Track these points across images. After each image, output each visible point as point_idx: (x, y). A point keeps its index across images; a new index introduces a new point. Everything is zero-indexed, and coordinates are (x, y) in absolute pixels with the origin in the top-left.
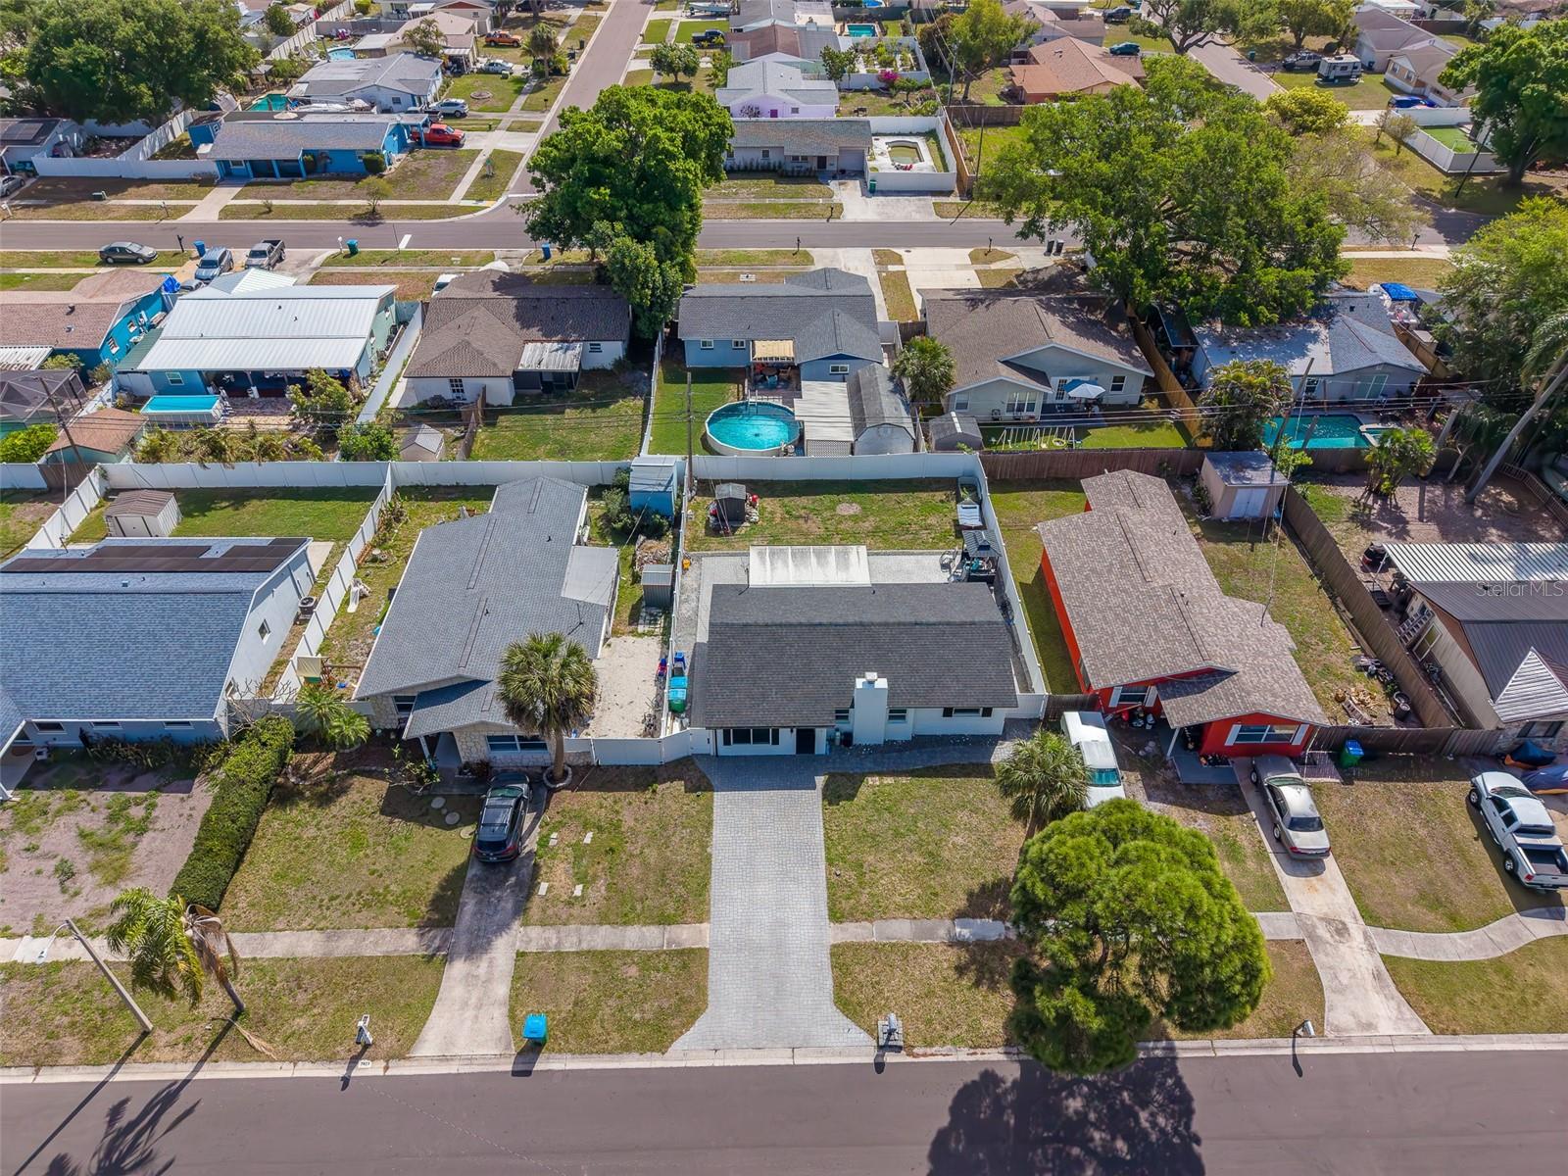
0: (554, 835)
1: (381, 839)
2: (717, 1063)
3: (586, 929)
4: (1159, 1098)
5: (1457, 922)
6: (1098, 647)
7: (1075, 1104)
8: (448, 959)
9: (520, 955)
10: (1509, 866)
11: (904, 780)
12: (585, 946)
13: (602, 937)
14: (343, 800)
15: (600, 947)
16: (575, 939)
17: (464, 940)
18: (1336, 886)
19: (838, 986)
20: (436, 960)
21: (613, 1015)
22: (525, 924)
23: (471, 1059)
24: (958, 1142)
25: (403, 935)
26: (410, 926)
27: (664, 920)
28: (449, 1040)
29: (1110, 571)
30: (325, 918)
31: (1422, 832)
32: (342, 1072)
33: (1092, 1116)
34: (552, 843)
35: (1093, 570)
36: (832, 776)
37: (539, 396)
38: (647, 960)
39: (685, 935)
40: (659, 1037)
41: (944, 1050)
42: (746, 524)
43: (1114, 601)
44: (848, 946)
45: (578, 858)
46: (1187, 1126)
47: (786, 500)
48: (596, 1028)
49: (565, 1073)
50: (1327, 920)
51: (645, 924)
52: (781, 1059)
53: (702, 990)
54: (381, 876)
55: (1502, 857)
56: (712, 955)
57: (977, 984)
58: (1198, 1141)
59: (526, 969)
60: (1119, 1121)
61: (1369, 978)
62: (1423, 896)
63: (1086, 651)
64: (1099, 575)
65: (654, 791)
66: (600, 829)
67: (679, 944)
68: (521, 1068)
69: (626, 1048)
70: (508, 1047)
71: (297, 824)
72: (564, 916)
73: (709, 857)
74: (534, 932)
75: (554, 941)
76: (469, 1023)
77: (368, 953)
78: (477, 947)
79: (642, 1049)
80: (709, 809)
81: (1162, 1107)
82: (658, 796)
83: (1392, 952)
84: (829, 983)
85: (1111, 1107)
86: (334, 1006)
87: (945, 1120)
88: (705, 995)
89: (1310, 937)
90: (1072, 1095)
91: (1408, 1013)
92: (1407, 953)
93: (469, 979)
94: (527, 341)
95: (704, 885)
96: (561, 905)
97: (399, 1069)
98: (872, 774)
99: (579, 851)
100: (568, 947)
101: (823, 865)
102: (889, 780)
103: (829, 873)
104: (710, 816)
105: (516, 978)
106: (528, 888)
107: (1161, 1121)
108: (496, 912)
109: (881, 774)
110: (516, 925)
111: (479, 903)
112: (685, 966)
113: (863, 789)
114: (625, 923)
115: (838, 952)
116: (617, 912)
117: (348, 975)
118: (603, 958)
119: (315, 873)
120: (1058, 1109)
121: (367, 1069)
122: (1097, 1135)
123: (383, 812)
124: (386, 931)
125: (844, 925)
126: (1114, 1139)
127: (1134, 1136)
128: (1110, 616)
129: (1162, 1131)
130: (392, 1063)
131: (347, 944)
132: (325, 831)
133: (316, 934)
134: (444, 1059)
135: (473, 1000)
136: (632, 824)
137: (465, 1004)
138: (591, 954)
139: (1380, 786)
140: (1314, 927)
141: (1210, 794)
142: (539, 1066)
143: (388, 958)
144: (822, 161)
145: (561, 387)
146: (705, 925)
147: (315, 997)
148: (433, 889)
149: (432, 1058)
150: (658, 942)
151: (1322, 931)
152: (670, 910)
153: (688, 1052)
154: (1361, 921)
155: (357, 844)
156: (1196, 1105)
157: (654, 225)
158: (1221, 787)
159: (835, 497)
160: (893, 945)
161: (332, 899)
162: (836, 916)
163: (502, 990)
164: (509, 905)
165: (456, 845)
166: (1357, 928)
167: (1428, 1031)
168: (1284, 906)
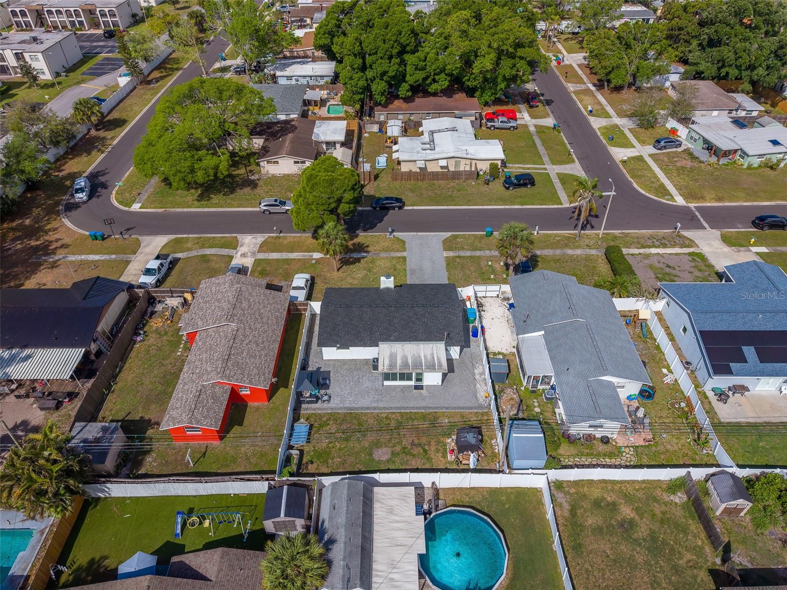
6: (279, 309)
18: (235, 263)
19: (404, 245)
34: (504, 275)
35: (258, 345)
38: (462, 249)
39: (451, 254)
44: (401, 252)
48: (472, 238)
50: (246, 256)
51: (465, 256)
52: (420, 234)
56: (442, 250)
57: (363, 244)
61: (245, 245)
63: (285, 309)
67: (453, 252)
69: (464, 235)
73: (447, 271)
79: (459, 235)
83: (232, 250)
84: (407, 245)
87: (378, 224)
88: (443, 243)
89: (255, 253)
92: (227, 250)
99: (494, 273)
100: (488, 251)
101: (408, 268)
112: (450, 248)
115: (405, 250)
116: (474, 259)
125: (402, 256)
128: (265, 320)
140: (251, 255)
146: (446, 256)
150: (460, 252)
151: (249, 254)
152: (458, 259)
153: (445, 235)
154: (235, 256)
160: (387, 252)
162: (404, 258)
166: (238, 255)
167: (238, 237)
168: (256, 260)
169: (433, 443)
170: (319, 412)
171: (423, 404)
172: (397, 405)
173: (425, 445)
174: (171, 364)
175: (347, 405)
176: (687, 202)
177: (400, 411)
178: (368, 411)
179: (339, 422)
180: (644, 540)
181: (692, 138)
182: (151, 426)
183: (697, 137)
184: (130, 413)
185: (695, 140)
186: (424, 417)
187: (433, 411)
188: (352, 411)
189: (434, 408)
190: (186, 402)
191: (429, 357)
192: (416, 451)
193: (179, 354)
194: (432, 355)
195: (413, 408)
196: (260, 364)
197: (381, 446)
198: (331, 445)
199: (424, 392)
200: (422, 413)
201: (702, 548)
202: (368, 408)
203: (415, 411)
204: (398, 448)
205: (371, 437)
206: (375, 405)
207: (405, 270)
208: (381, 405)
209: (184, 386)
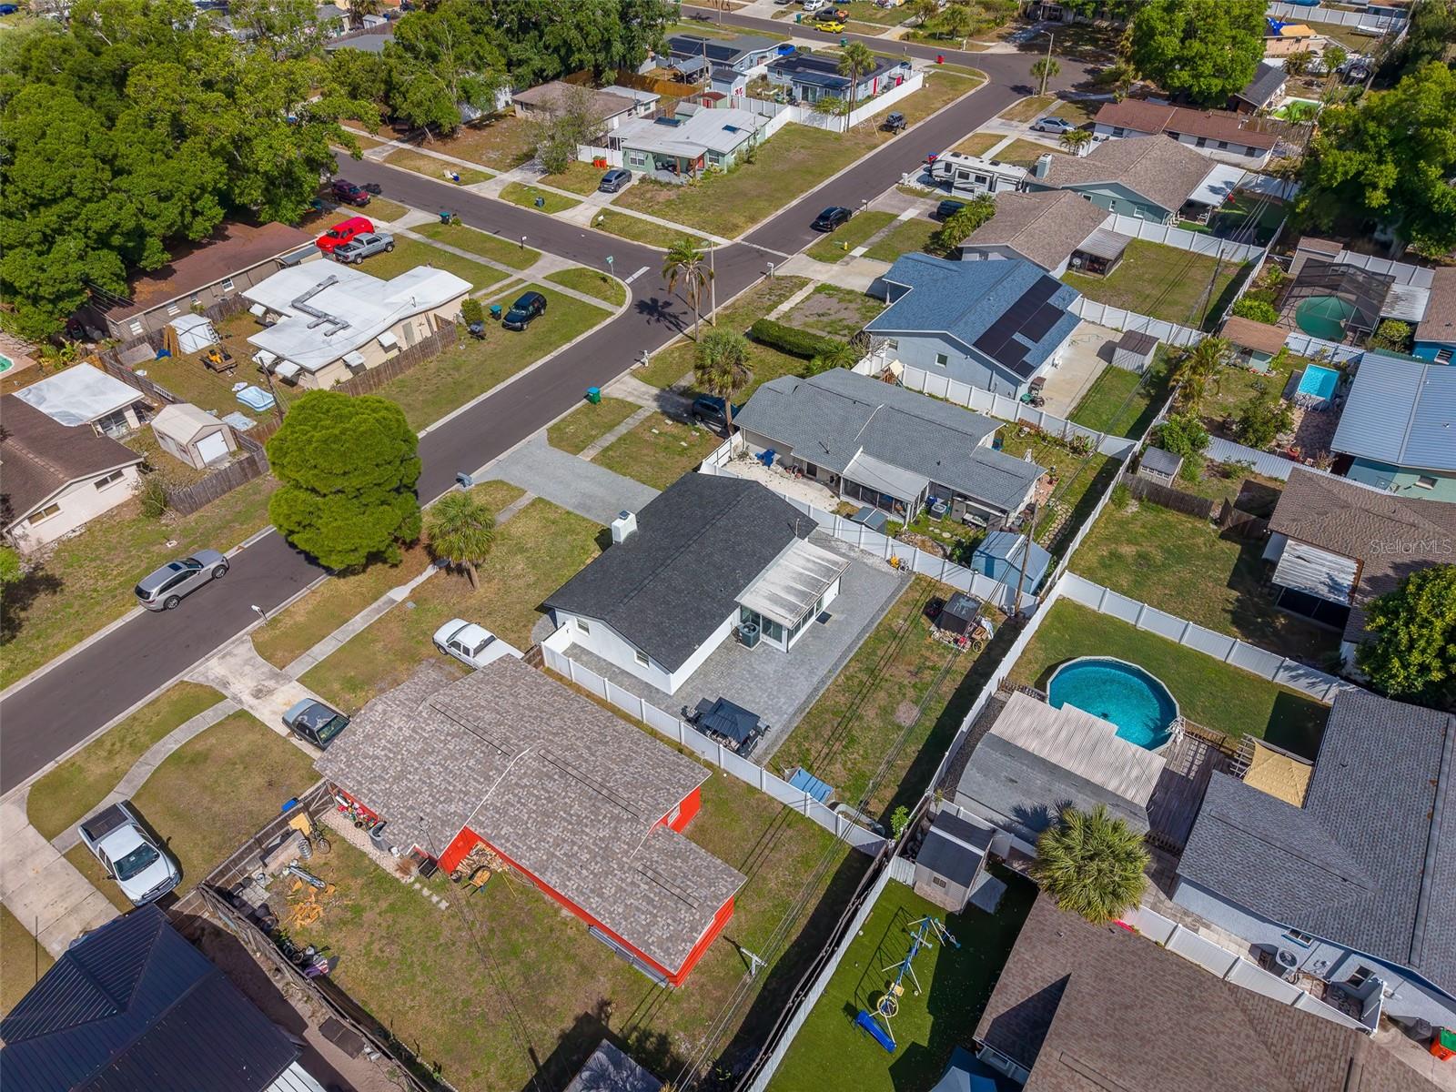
0: (697, 434)
2: (523, 441)
3: (631, 426)
5: (176, 758)
9: (641, 407)
12: (622, 424)
13: (621, 429)
16: (629, 423)
17: (667, 395)
18: (273, 717)
19: (505, 484)
20: (666, 387)
21: (580, 422)
25: (689, 382)
26: (692, 384)
27: (606, 449)
28: (623, 383)
34: (694, 433)
35: (603, 743)
39: (590, 453)
44: (518, 496)
45: (674, 436)
48: (580, 416)
50: (270, 692)
52: (501, 457)
53: (558, 447)
56: (570, 456)
61: (231, 680)
66: (685, 449)
67: (588, 448)
69: (563, 420)
70: (602, 395)
72: (645, 423)
74: (647, 413)
75: (635, 417)
76: (625, 389)
78: (658, 398)
79: (557, 425)
80: (654, 486)
83: (219, 705)
84: (512, 483)
86: (674, 362)
88: (555, 447)
89: (277, 675)
92: (209, 713)
93: (645, 393)
95: (609, 467)
96: (652, 424)
97: (627, 372)
98: (600, 555)
99: (677, 438)
100: (629, 420)
101: (570, 509)
102: (589, 562)
103: (563, 509)
104: (648, 485)
105: (630, 403)
106: (676, 418)
108: (671, 406)
109: (596, 558)
110: (658, 410)
111: (682, 403)
112: (575, 446)
113: (596, 547)
115: (521, 492)
116: (629, 439)
117: (685, 367)
118: (610, 426)
125: (530, 500)
134: (617, 381)
135: (633, 392)
137: (635, 390)
138: (616, 424)
140: (277, 682)
142: (584, 400)
143: (681, 376)
146: (587, 459)
147: (684, 359)
149: (621, 378)
150: (597, 443)
151: (271, 684)
152: (610, 453)
154: (246, 708)
160: (499, 510)
162: (541, 500)
163: (629, 399)
164: (671, 410)
166: (248, 701)
167: (186, 679)
168: (301, 680)
169: (928, 654)
170: (776, 749)
171: (857, 629)
172: (837, 655)
173: (924, 663)
174: (459, 929)
175: (791, 710)
176: (731, 239)
177: (848, 659)
178: (822, 692)
179: (812, 735)
180: (1166, 559)
181: (633, 161)
182: (599, 1019)
183: (641, 156)
184: (531, 1051)
185: (642, 162)
186: (876, 639)
187: (876, 625)
188: (807, 710)
189: (872, 621)
190: (650, 901)
191: (810, 565)
192: (927, 675)
193: (444, 905)
194: (808, 560)
195: (854, 642)
196: (650, 758)
197: (893, 711)
198: (849, 765)
199: (835, 617)
200: (869, 637)
201: (1194, 528)
202: (816, 690)
203: (861, 642)
204: (911, 693)
205: (870, 713)
206: (816, 680)
207: (568, 513)
208: (822, 671)
209: (601, 895)
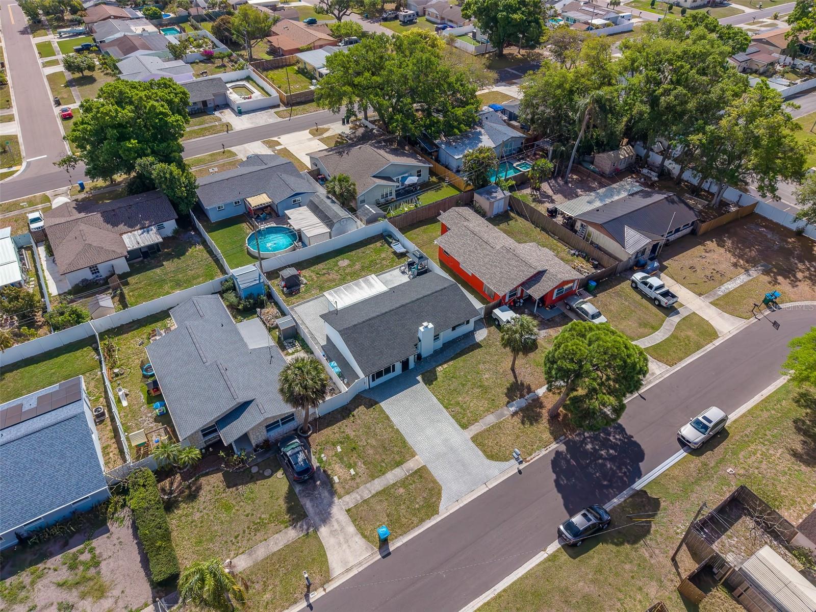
0: (323, 455)
1: (239, 499)
2: (461, 505)
3: (368, 485)
4: (612, 430)
5: (655, 329)
7: (589, 446)
8: (316, 530)
9: (348, 511)
10: (657, 303)
11: (451, 363)
12: (374, 492)
13: (378, 485)
14: (202, 492)
15: (380, 489)
16: (367, 492)
17: (317, 519)
19: (484, 452)
20: (312, 533)
21: (407, 511)
22: (340, 498)
23: (360, 563)
24: (563, 481)
25: (286, 533)
26: (286, 527)
27: (398, 464)
28: (345, 562)
29: (477, 249)
30: (240, 547)
31: (627, 303)
32: (305, 604)
33: (597, 447)
34: (324, 459)
35: (470, 251)
36: (422, 374)
37: (142, 262)
38: (403, 483)
39: (412, 465)
40: (432, 509)
41: (537, 454)
42: (302, 286)
43: (486, 260)
44: (477, 435)
45: (341, 459)
46: (626, 434)
47: (312, 268)
48: (404, 520)
49: (405, 544)
51: (392, 470)
52: (483, 490)
53: (434, 482)
54: (253, 515)
55: (653, 300)
56: (429, 466)
58: (632, 437)
59: (354, 515)
60: (606, 444)
62: (640, 325)
63: (488, 283)
64: (474, 252)
65: (353, 416)
66: (341, 442)
67: (412, 470)
68: (385, 553)
69: (422, 521)
70: (372, 549)
71: (186, 515)
72: (355, 485)
73: (397, 430)
74: (347, 498)
75: (359, 497)
76: (347, 551)
77: (276, 549)
78: (325, 517)
79: (429, 517)
80: (382, 411)
81: (615, 433)
82: (357, 417)
84: (480, 453)
85: (600, 441)
86: (277, 582)
87: (554, 476)
88: (437, 483)
90: (586, 444)
91: (661, 364)
93: (333, 533)
94: (121, 234)
95: (404, 442)
96: (350, 482)
97: (330, 587)
98: (438, 366)
99: (340, 457)
100: (367, 496)
101: (445, 410)
102: (445, 366)
103: (449, 412)
104: (385, 413)
105: (354, 521)
106: (328, 482)
107: (618, 437)
108: (322, 500)
109: (440, 365)
110: (336, 499)
111: (311, 500)
112: (421, 477)
113: (438, 374)
114: (384, 474)
115: (474, 439)
116: (377, 471)
117: (274, 564)
118: (385, 492)
119: (216, 531)
120: (586, 451)
121: (315, 596)
122: (602, 452)
123: (229, 487)
124: (276, 536)
125: (470, 428)
126: (608, 451)
127: (614, 446)
128: (489, 266)
129: (620, 440)
130: (325, 586)
131: (261, 552)
132: (205, 511)
133: (242, 557)
134: (348, 570)
135: (342, 540)
136: (354, 433)
137: (340, 544)
138: (379, 493)
139: (605, 293)
141: (557, 320)
142: (392, 548)
143: (287, 546)
144: (205, 103)
145: (155, 252)
146: (417, 457)
147: (265, 582)
148: (284, 506)
149: (343, 573)
150: (403, 474)
152: (398, 458)
153: (447, 508)
155: (228, 508)
156: (624, 426)
157: (170, 153)
158: (558, 315)
159: (334, 260)
160: (492, 426)
161: (236, 537)
162: (464, 427)
163: (351, 529)
164: (326, 494)
165: (280, 481)
175: (387, 274)
179: (384, 266)
197: (348, 266)
204: (336, 268)
205: (357, 267)
